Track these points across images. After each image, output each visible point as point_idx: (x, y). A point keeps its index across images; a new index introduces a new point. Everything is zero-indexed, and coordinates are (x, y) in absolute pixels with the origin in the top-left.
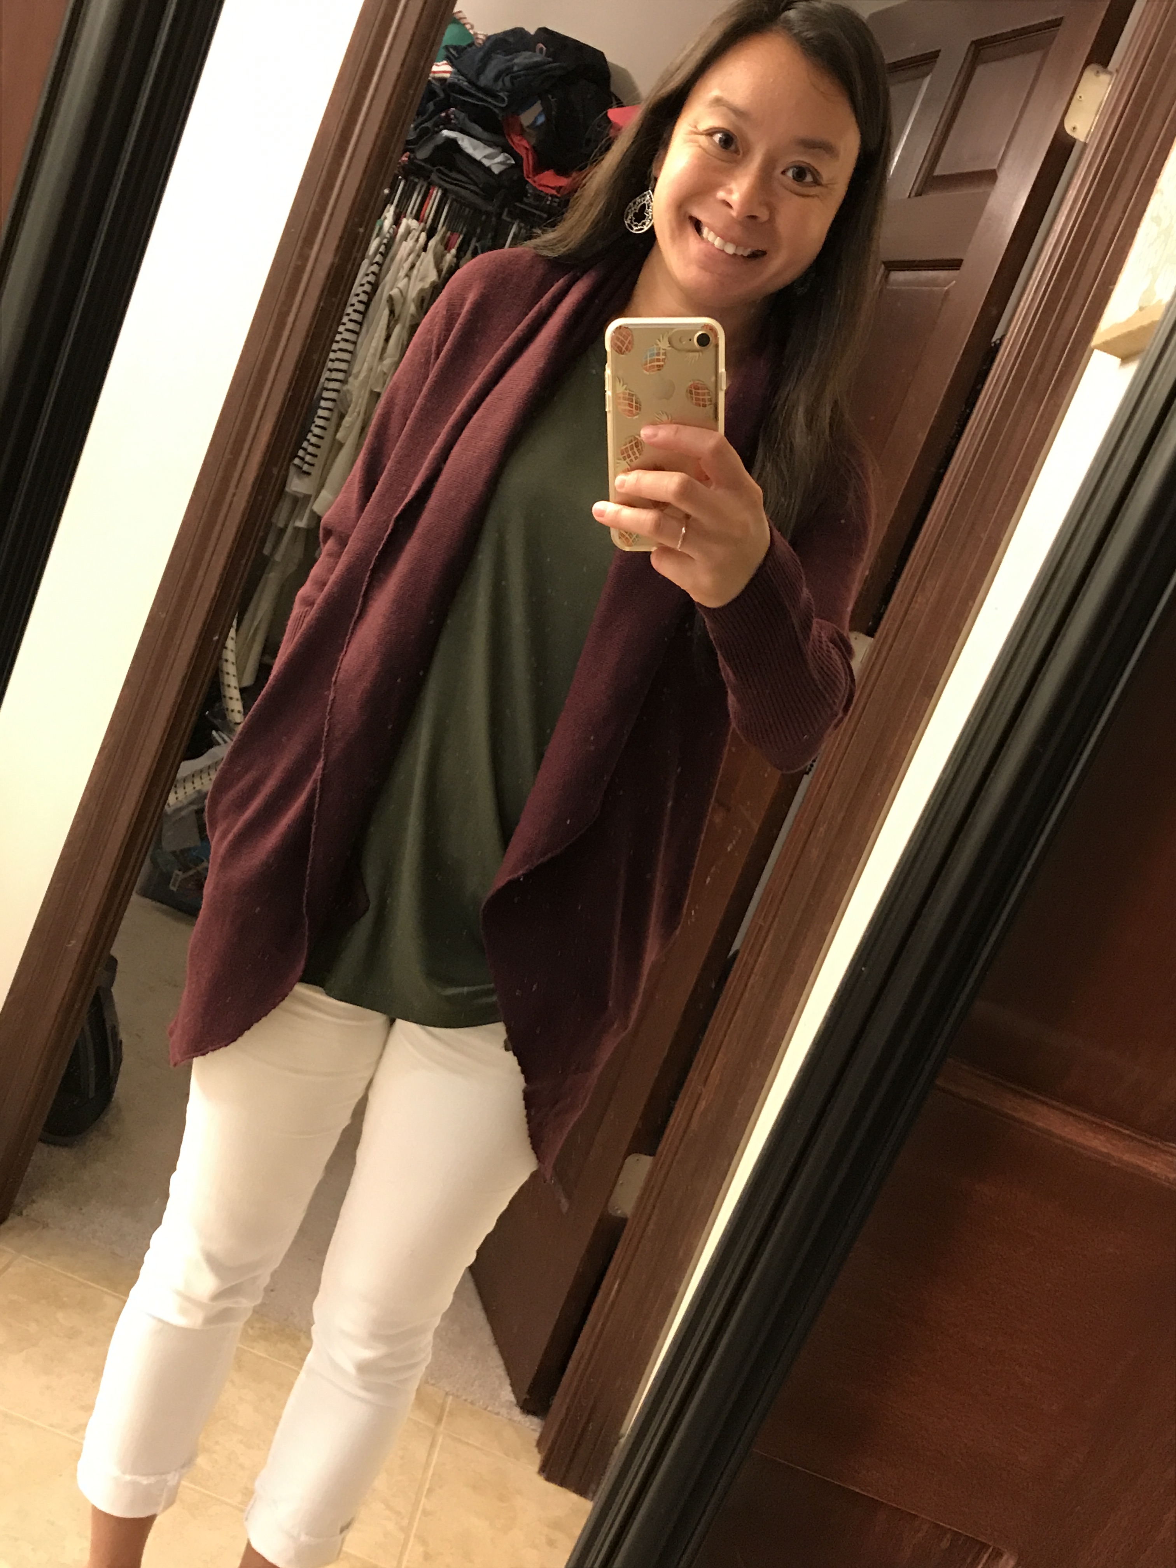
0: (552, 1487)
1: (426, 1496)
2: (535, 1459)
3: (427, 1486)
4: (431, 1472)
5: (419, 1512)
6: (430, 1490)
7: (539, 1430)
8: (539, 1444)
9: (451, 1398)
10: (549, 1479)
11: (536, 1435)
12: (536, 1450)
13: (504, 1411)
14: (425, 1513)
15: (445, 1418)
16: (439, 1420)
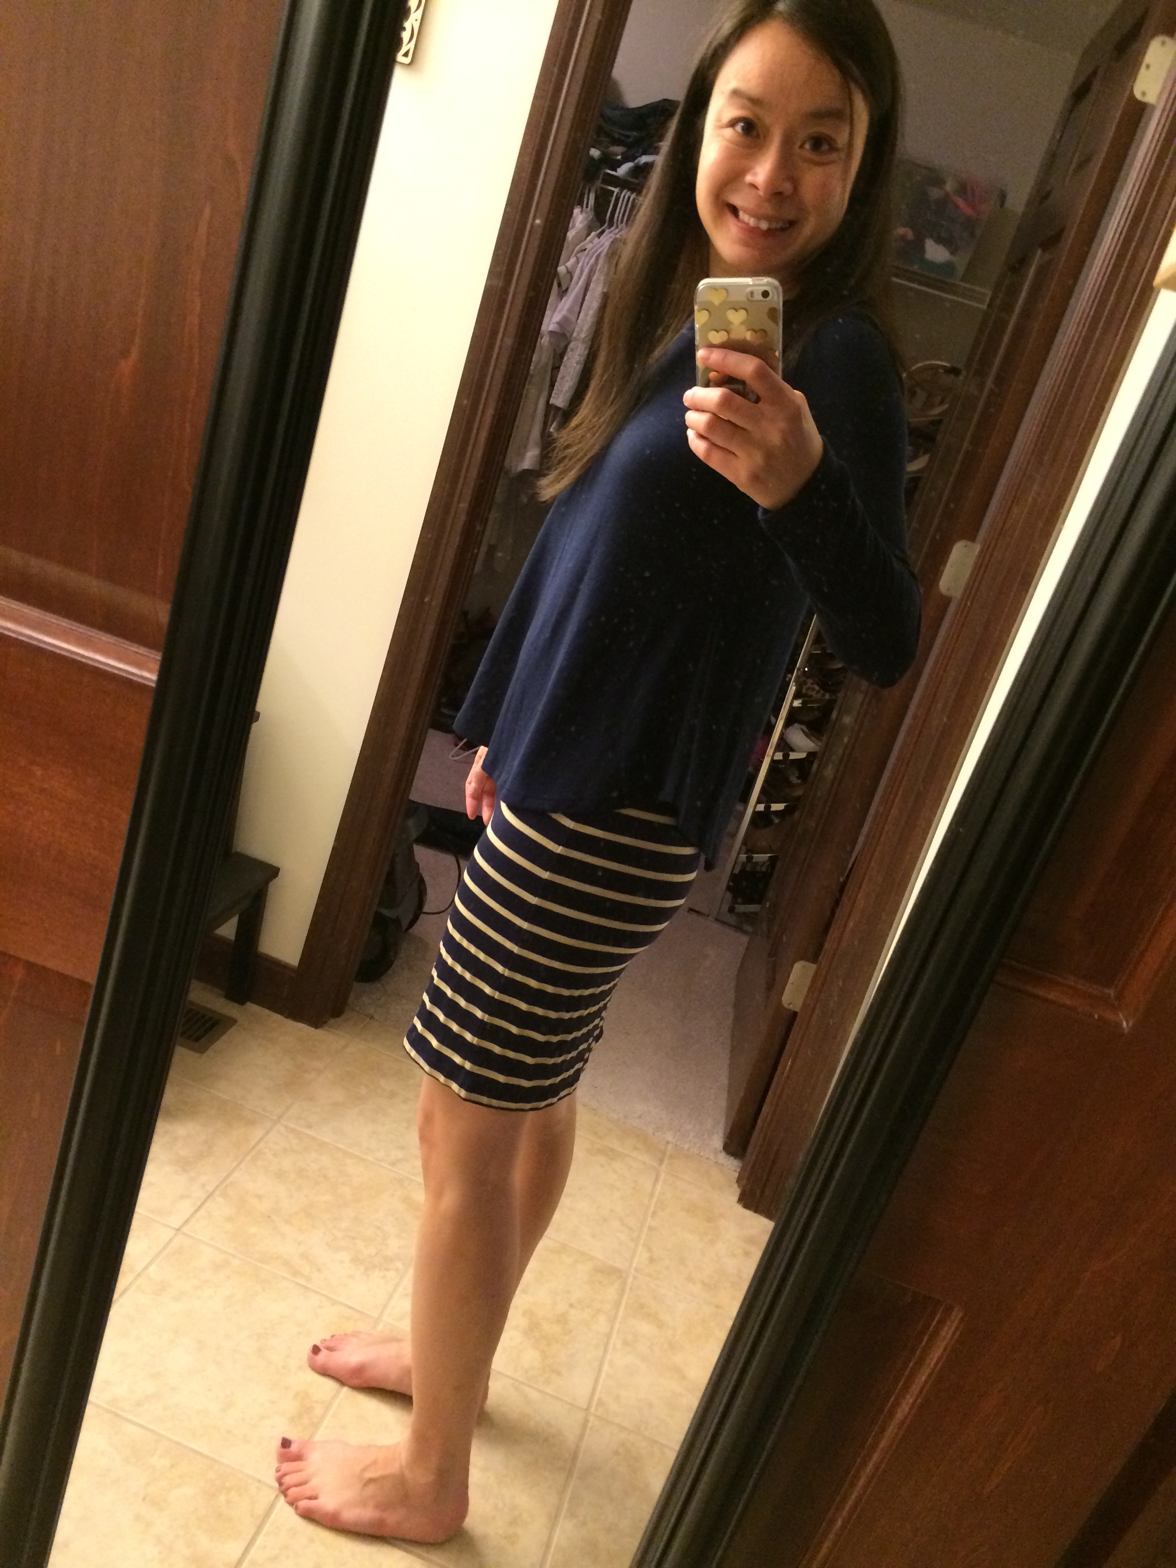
0: (748, 1213)
1: (652, 1217)
2: (736, 1191)
3: (652, 1209)
4: (655, 1200)
5: (646, 1229)
6: (654, 1213)
7: (739, 1170)
8: (738, 1181)
9: (670, 1146)
10: (746, 1206)
11: (737, 1175)
12: (736, 1186)
13: (712, 1157)
14: (651, 1229)
15: (666, 1161)
16: (661, 1161)
